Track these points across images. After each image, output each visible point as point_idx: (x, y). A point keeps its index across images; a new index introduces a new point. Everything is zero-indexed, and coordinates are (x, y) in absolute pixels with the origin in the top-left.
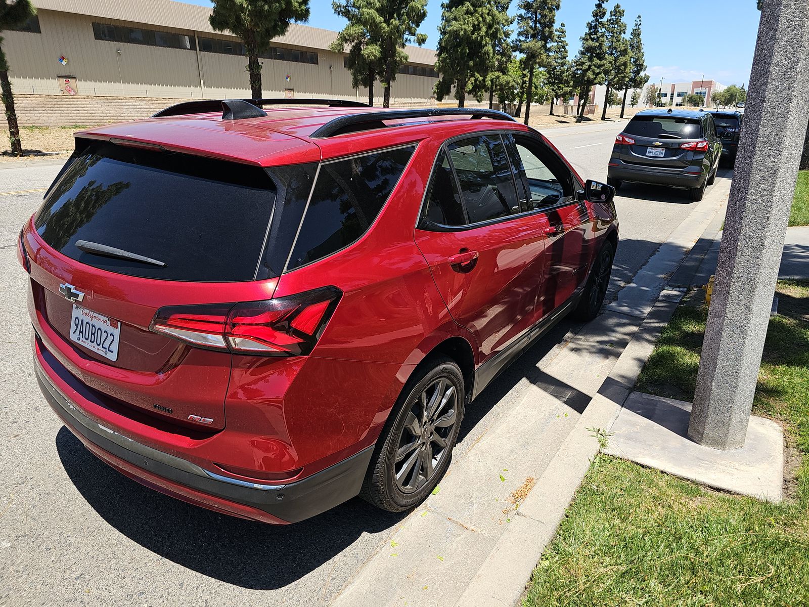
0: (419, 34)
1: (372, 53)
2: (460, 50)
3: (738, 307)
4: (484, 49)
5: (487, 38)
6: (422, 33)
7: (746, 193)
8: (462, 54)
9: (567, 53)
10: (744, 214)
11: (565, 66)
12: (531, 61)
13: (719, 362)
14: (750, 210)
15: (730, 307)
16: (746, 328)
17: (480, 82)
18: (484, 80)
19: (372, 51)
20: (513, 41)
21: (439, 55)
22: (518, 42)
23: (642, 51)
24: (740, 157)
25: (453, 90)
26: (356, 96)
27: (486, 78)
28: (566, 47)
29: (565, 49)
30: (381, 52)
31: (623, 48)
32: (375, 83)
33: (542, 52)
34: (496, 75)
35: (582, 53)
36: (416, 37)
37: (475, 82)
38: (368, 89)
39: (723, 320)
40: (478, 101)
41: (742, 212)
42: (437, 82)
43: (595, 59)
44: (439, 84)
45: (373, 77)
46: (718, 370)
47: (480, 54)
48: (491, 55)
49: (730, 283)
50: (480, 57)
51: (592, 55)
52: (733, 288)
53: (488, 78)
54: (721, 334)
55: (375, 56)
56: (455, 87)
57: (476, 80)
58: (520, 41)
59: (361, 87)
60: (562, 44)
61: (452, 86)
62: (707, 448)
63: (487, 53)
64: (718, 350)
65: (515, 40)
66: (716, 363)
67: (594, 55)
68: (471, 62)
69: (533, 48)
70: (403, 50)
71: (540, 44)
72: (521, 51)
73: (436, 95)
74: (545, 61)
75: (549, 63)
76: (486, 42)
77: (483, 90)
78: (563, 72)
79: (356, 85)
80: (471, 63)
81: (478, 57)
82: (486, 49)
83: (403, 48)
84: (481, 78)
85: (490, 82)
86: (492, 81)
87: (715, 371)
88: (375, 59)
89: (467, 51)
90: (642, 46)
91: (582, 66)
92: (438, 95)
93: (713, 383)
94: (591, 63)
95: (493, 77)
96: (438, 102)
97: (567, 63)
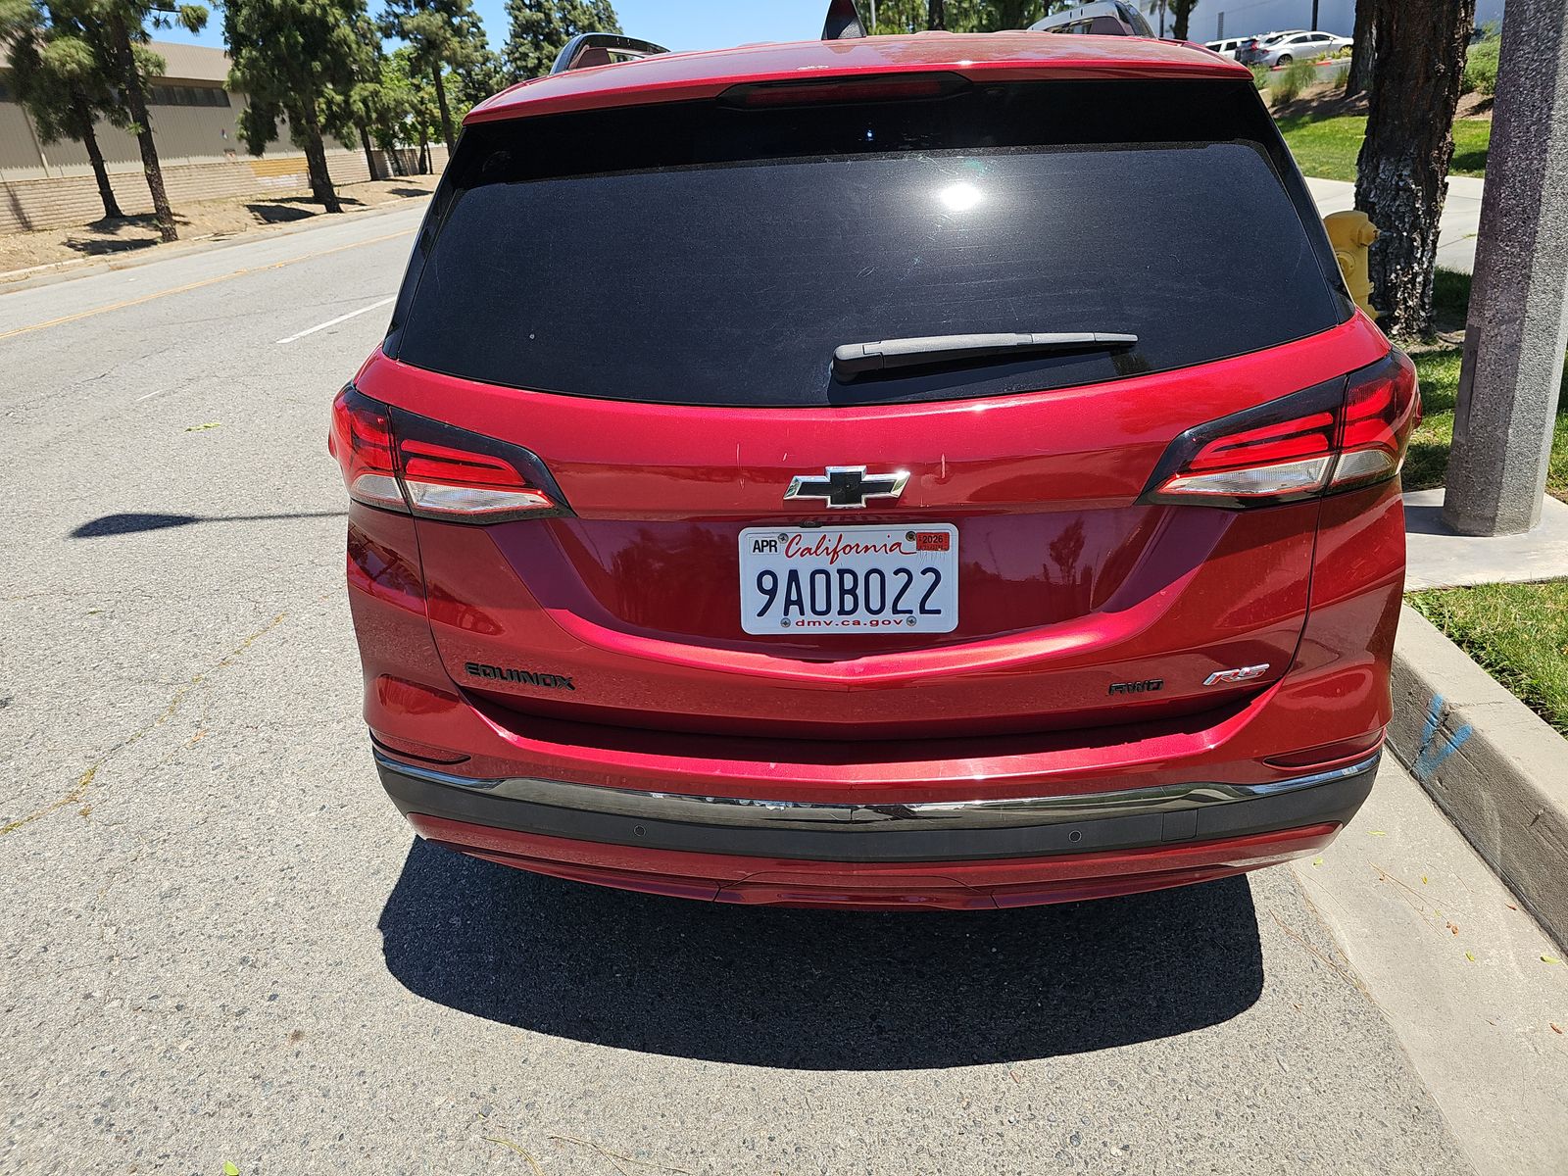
0: (186, 7)
1: (71, 56)
2: (282, 39)
3: (1543, 296)
4: (335, 34)
5: (334, 10)
6: (191, 5)
7: (1550, 109)
8: (291, 45)
9: (484, 35)
10: (1549, 141)
11: (488, 64)
12: (431, 55)
13: (1517, 394)
14: (1558, 134)
15: (1533, 299)
16: (1556, 327)
17: (339, 105)
18: (346, 102)
19: (68, 53)
20: (381, 16)
21: (234, 53)
22: (391, 19)
23: (618, 25)
24: (1529, 53)
25: (284, 130)
26: (43, 165)
27: (350, 96)
28: (480, 24)
29: (479, 28)
30: (92, 54)
31: (586, 22)
32: (97, 128)
33: (448, 36)
34: (371, 89)
35: (515, 35)
36: (180, 15)
37: (329, 107)
38: (82, 143)
39: (1522, 324)
40: (346, 146)
41: (1545, 141)
42: (241, 115)
43: (545, 44)
44: (246, 118)
45: (88, 115)
46: (1516, 408)
47: (329, 46)
48: (354, 46)
49: (1531, 260)
50: (333, 52)
51: (535, 36)
52: (1536, 268)
53: (356, 94)
54: (1520, 347)
55: (79, 63)
56: (283, 121)
57: (330, 102)
58: (397, 16)
59: (66, 142)
60: (471, 20)
61: (277, 120)
62: (1503, 537)
63: (344, 41)
64: (1515, 374)
65: (384, 14)
66: (1513, 397)
67: (542, 37)
68: (313, 63)
69: (427, 28)
70: (146, 47)
71: (438, 19)
72: (404, 35)
73: (245, 144)
74: (459, 53)
75: (467, 56)
76: (336, 19)
77: (350, 124)
78: (489, 75)
79: (48, 135)
80: (317, 66)
81: (326, 51)
82: (338, 33)
83: (145, 41)
84: (339, 98)
85: (361, 104)
86: (364, 101)
87: (1511, 410)
88: (81, 69)
89: (301, 40)
90: (616, 17)
91: (525, 60)
92: (249, 141)
93: (1510, 431)
94: (541, 54)
95: (366, 93)
96: (253, 158)
97: (490, 56)
